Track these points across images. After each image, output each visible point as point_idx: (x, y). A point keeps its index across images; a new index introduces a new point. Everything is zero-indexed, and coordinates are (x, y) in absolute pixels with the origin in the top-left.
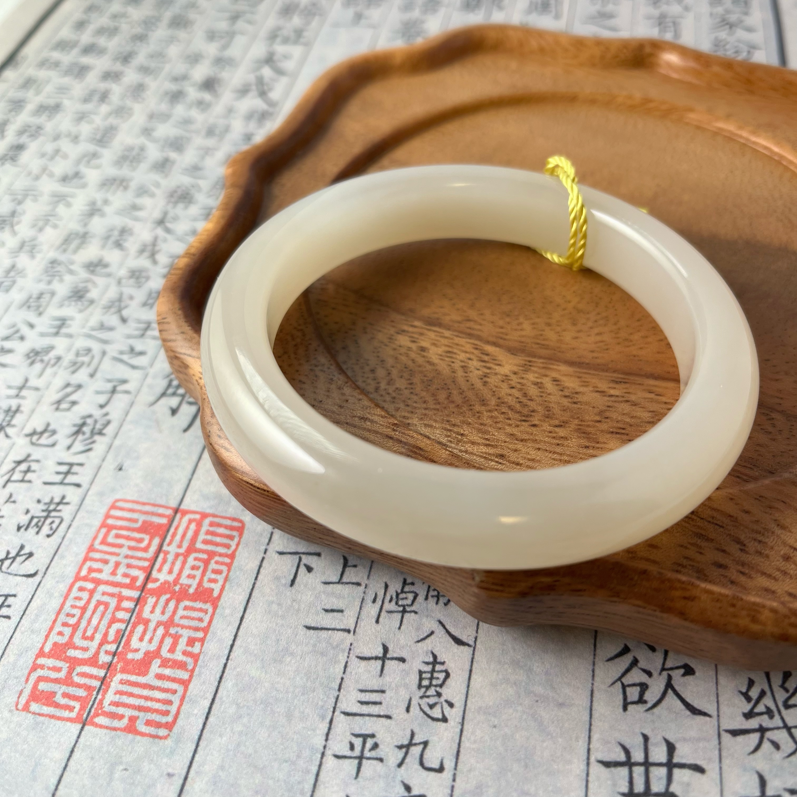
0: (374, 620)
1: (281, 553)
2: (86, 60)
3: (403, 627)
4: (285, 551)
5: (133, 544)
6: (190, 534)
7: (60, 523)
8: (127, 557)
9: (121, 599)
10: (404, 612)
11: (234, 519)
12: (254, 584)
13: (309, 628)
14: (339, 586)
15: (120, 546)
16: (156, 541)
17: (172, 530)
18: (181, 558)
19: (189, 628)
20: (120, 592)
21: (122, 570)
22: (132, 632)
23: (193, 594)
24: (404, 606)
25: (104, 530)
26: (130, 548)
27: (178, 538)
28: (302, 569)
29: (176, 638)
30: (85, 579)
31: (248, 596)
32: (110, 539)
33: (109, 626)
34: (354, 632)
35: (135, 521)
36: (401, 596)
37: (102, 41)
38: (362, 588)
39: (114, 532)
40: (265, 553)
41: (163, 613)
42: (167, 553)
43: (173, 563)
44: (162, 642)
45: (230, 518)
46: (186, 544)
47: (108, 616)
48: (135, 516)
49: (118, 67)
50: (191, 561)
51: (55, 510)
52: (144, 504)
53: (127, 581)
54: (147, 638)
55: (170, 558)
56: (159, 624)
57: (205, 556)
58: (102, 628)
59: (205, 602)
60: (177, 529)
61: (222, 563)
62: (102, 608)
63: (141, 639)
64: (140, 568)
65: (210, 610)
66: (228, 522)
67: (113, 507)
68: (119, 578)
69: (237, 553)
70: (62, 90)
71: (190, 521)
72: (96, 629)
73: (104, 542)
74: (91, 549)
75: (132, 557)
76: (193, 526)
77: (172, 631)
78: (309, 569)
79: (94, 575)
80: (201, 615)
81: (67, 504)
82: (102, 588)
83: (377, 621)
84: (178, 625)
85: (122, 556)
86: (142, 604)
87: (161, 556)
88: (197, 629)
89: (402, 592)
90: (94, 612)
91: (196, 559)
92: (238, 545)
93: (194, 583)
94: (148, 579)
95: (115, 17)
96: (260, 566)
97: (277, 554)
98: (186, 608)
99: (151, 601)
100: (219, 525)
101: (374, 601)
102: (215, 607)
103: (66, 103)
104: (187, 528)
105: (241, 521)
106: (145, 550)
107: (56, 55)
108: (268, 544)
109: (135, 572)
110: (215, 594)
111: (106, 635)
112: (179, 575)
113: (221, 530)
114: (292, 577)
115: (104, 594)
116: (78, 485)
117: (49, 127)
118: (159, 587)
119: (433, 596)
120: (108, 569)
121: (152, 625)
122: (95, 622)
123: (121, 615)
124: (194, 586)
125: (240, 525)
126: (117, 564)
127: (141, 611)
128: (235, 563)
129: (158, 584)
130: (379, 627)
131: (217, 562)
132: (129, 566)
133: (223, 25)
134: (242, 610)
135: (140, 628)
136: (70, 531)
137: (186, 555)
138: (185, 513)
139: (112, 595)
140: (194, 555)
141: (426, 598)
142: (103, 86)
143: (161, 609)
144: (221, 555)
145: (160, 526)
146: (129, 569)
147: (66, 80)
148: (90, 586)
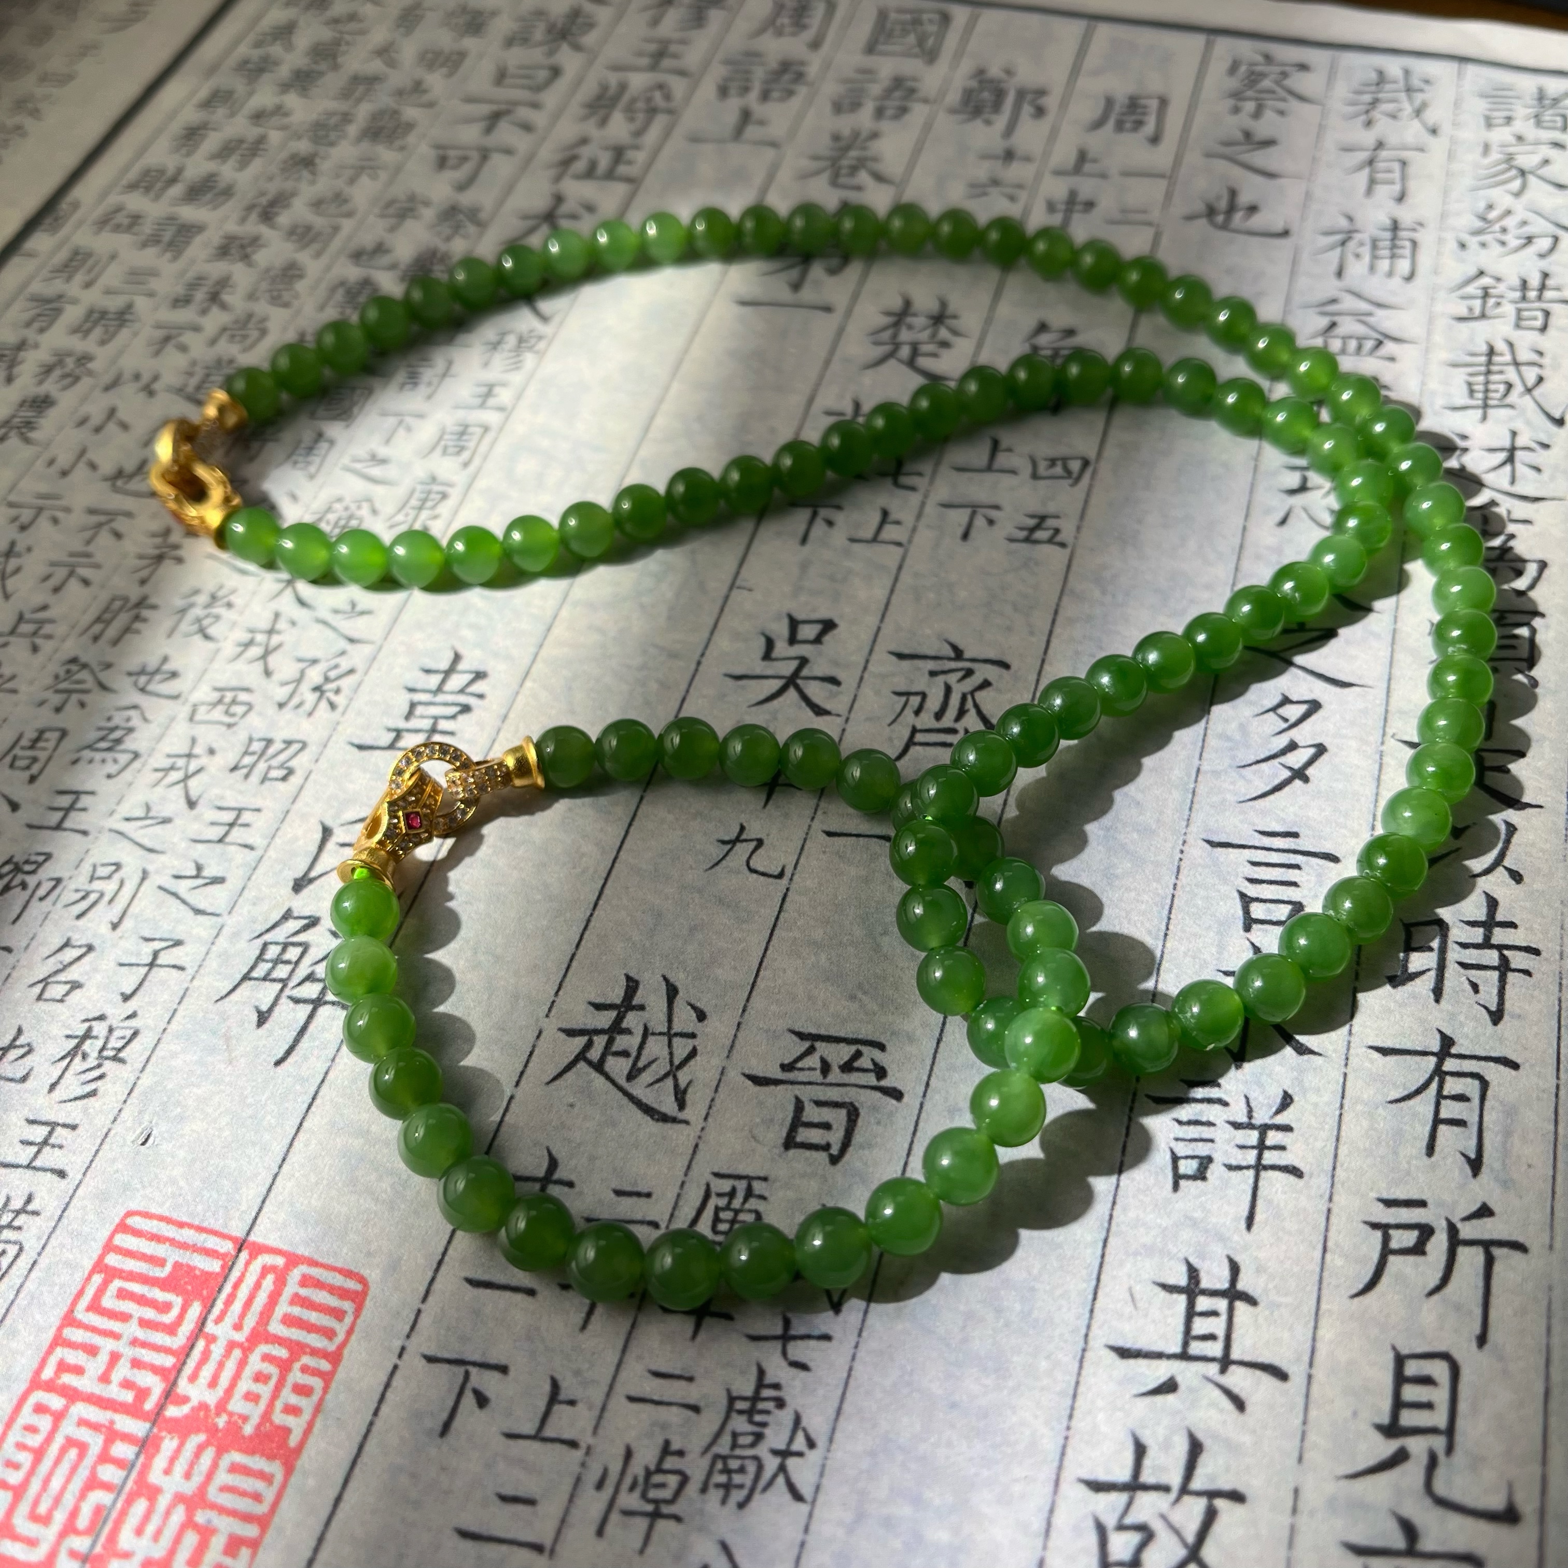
0: (593, 1528)
1: (431, 1359)
2: (189, 213)
3: (650, 1550)
4: (439, 1355)
5: (150, 1314)
6: (262, 1298)
7: (17, 1256)
8: (135, 1342)
9: (112, 1435)
10: (656, 1515)
11: (348, 1274)
12: (371, 1424)
13: (465, 1534)
14: (536, 1445)
15: (124, 1317)
16: (195, 1310)
17: (228, 1289)
18: (237, 1353)
19: (233, 1513)
20: (112, 1422)
21: (122, 1371)
22: (123, 1513)
23: (251, 1438)
24: (656, 1502)
25: (97, 1279)
26: (144, 1323)
27: (237, 1306)
28: (469, 1400)
29: (206, 1533)
30: (50, 1387)
31: (355, 1451)
32: (108, 1302)
33: (82, 1496)
34: (552, 1552)
35: (159, 1262)
36: (657, 1479)
37: (227, 171)
38: (578, 1454)
39: (117, 1284)
40: (400, 1356)
41: (188, 1475)
42: (212, 1339)
43: (221, 1365)
44: (177, 1540)
45: (340, 1271)
46: (250, 1322)
47: (83, 1473)
48: (160, 1250)
49: (253, 227)
50: (255, 1363)
51: (9, 1226)
52: (181, 1225)
53: (128, 1397)
54: (150, 1529)
55: (217, 1350)
56: (179, 1498)
57: (282, 1353)
58: (69, 1500)
59: (271, 1457)
60: (236, 1286)
61: (316, 1372)
62: (73, 1453)
63: (139, 1532)
64: (156, 1370)
65: (279, 1477)
66: (338, 1280)
67: (122, 1227)
68: (114, 1391)
69: (346, 1352)
70: (138, 277)
71: (265, 1270)
72: (57, 1501)
73: (95, 1307)
74: (69, 1320)
75: (144, 1345)
76: (269, 1283)
77: (201, 1517)
78: (482, 1400)
79: (68, 1379)
80: (258, 1485)
81: (36, 1213)
82: (81, 1409)
83: (600, 1532)
84: (213, 1506)
85: (125, 1340)
86: (151, 1450)
87: (201, 1345)
88: (247, 1518)
89: (659, 1470)
90: (58, 1461)
91: (266, 1358)
92: (350, 1332)
93: (255, 1412)
94: (169, 1395)
95: (258, 117)
96: (387, 1386)
97: (424, 1361)
98: (235, 1469)
99: (169, 1444)
100: (319, 1284)
101: (600, 1486)
102: (289, 1470)
103: (142, 304)
104: (258, 1286)
105: (362, 1280)
106: (171, 1329)
107: (136, 202)
108: (408, 1336)
109: (147, 1379)
110: (293, 1441)
111: (74, 1513)
112: (229, 1392)
113: (321, 1297)
114: (445, 1416)
115: (83, 1422)
116: (61, 1174)
117: (102, 358)
118: (186, 1417)
119: (718, 1486)
120: (96, 1366)
121: (163, 1502)
122: (56, 1483)
123: (109, 1473)
124: (255, 1420)
125: (358, 1287)
126: (115, 1358)
127: (146, 1468)
128: (341, 1374)
129: (185, 1409)
130: (601, 1545)
131: (305, 1369)
132: (136, 1364)
133: (471, 135)
134: (340, 1481)
135: (140, 1506)
136: (33, 1275)
137: (247, 1348)
138: (258, 1250)
139: (95, 1427)
140: (263, 1348)
141: (704, 1490)
142: (218, 269)
143: (186, 1467)
144: (315, 1352)
145: (207, 1276)
146: (136, 1371)
147: (149, 257)
148: (56, 1402)
